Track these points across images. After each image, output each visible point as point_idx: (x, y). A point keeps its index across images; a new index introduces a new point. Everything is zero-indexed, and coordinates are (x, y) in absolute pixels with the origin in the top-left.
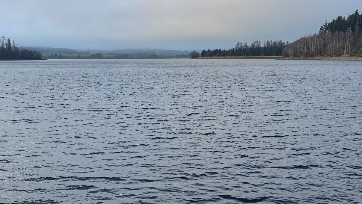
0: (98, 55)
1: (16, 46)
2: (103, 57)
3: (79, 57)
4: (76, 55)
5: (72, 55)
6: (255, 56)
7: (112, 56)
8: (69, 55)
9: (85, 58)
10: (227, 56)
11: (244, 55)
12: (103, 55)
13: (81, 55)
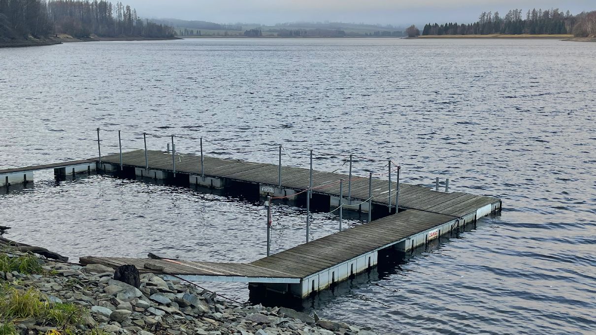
0: (255, 33)
1: (139, 17)
2: (263, 35)
3: (226, 36)
4: (222, 32)
5: (216, 31)
6: (514, 34)
7: (275, 34)
8: (211, 32)
9: (236, 36)
10: (467, 34)
11: (496, 32)
12: (262, 32)
13: (229, 33)
